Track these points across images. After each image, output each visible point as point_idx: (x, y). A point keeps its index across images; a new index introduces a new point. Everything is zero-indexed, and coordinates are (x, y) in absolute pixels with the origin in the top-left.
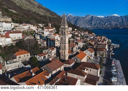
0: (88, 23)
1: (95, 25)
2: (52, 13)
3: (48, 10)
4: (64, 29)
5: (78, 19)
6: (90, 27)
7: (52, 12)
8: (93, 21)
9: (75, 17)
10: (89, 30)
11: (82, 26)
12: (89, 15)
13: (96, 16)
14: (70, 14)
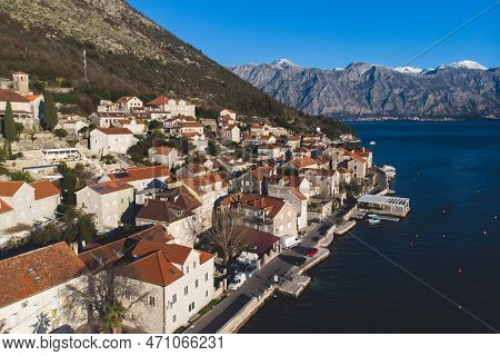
0: (356, 96)
5: (315, 79)
6: (363, 111)
7: (179, 43)
8: (376, 87)
9: (303, 73)
11: (330, 106)
12: (361, 64)
13: (388, 68)
14: (283, 60)
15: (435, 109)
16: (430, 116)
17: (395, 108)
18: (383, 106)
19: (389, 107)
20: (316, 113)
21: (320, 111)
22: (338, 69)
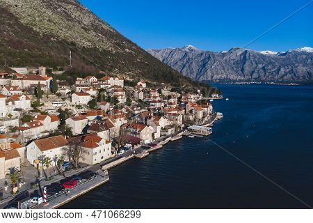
0: (235, 69)
1: (253, 72)
5: (209, 58)
6: (239, 78)
8: (247, 63)
9: (202, 54)
11: (218, 74)
12: (238, 49)
13: (255, 51)
14: (189, 46)
15: (285, 78)
16: (282, 82)
17: (259, 77)
18: (251, 75)
19: (255, 75)
20: (209, 79)
21: (212, 77)
22: (224, 52)
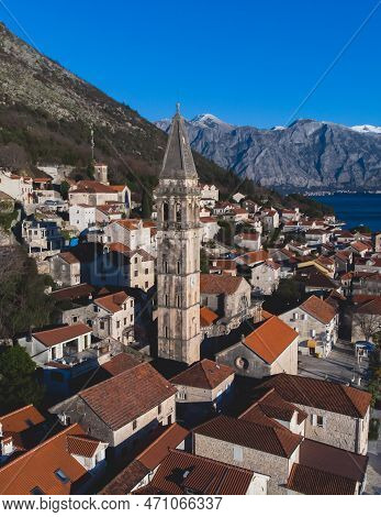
0: (302, 164)
1: (339, 171)
2: (111, 108)
3: (92, 94)
4: (174, 193)
5: (249, 140)
6: (311, 183)
7: (114, 103)
8: (327, 152)
9: (234, 133)
10: (309, 201)
11: (268, 176)
12: (309, 121)
13: (343, 127)
14: (207, 115)
17: (352, 179)
18: (337, 176)
19: (344, 177)
22: (277, 128)
